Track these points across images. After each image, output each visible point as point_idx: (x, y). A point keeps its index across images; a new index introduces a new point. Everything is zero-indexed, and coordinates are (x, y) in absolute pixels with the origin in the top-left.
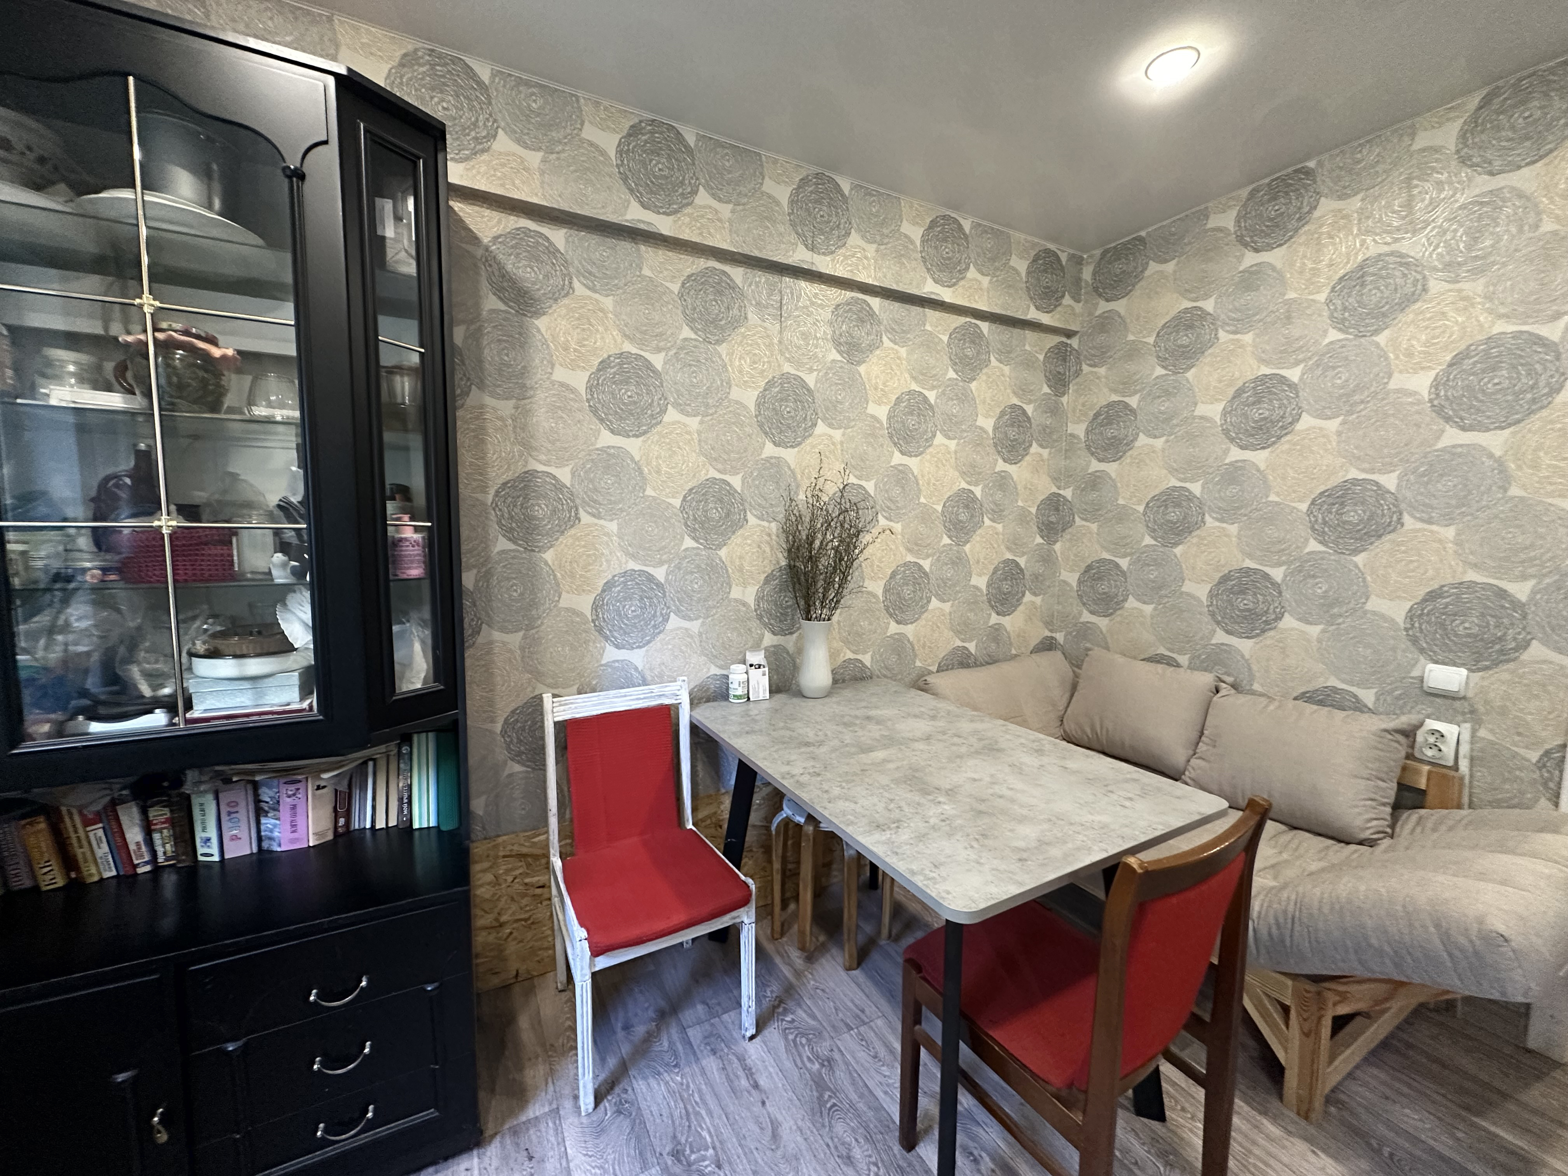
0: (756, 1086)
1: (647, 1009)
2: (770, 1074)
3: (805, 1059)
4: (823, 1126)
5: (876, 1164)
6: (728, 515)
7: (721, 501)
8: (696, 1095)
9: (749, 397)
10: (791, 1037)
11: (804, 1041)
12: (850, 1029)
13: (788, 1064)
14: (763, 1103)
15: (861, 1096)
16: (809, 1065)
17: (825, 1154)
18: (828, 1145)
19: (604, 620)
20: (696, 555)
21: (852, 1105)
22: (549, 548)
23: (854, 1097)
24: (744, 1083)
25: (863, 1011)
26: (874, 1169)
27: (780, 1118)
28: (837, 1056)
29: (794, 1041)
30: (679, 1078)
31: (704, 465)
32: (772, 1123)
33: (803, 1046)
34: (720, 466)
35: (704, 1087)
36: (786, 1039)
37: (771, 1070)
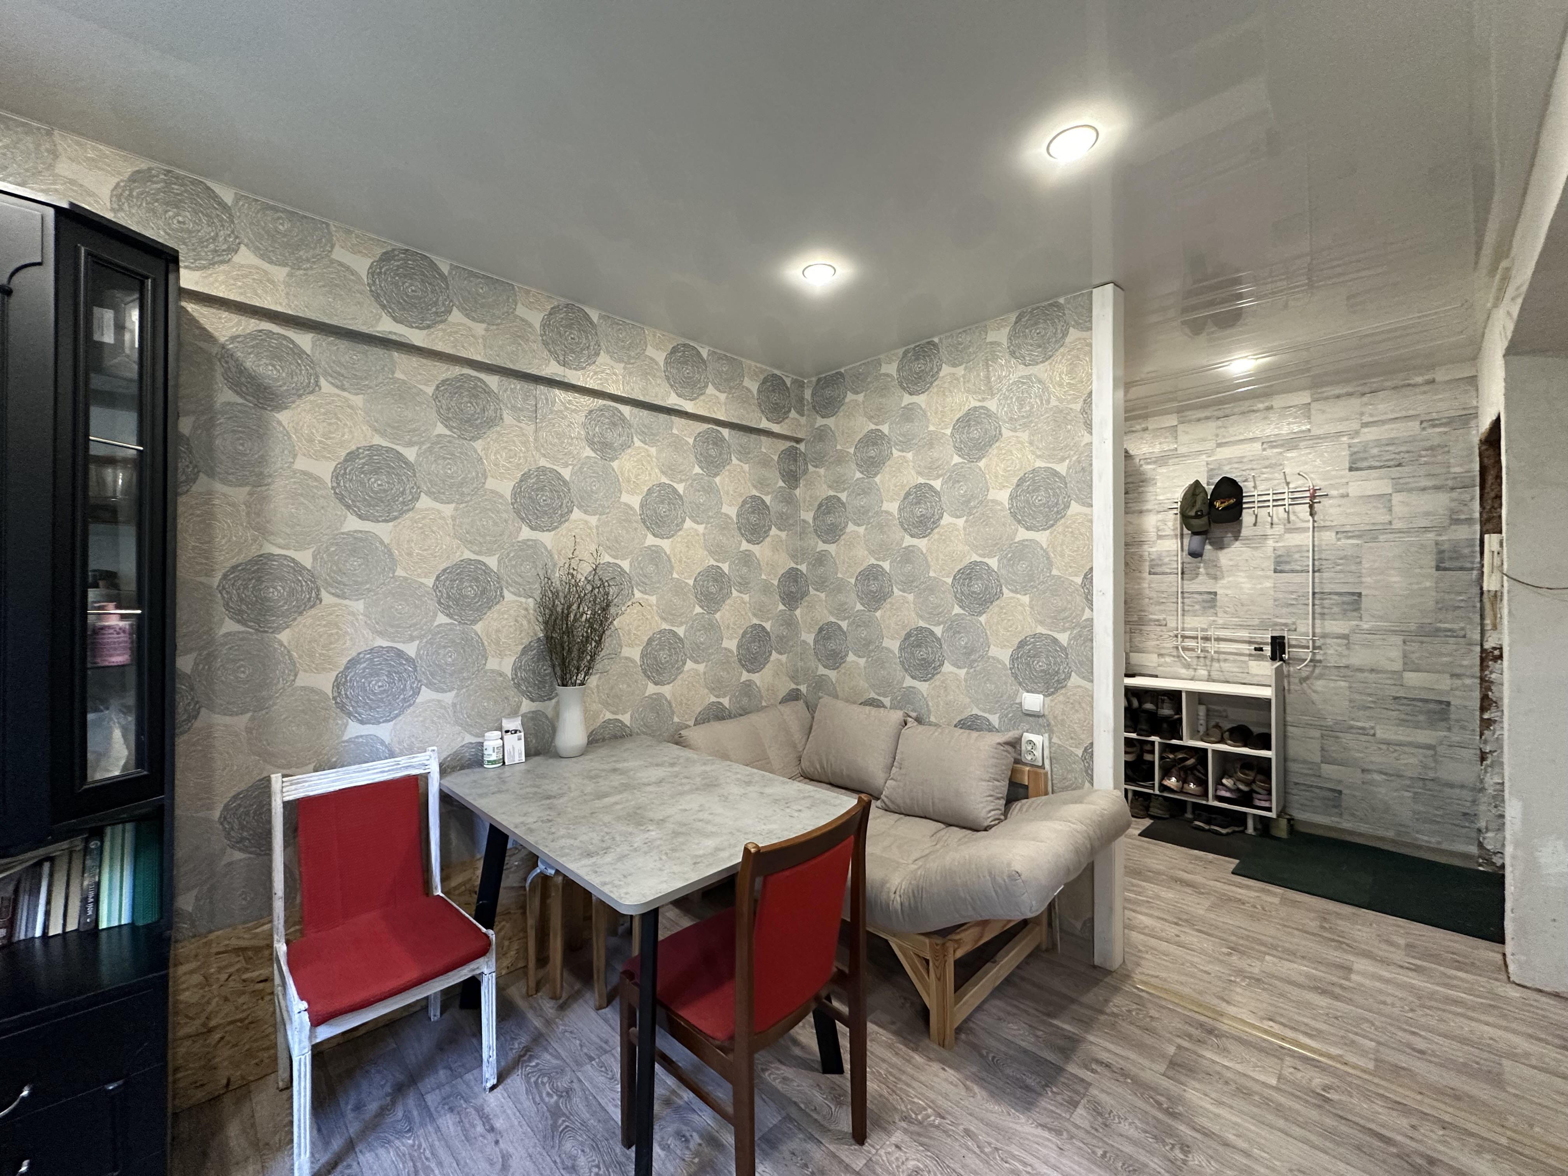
0: (492, 1129)
1: (383, 1086)
2: (508, 1115)
3: (544, 1095)
4: (553, 1147)
5: (598, 1166)
6: (483, 592)
7: (477, 580)
8: (427, 1152)
9: (506, 487)
10: (533, 1080)
11: (545, 1079)
12: (591, 1059)
13: (527, 1104)
14: (497, 1142)
15: (593, 1114)
16: (547, 1099)
17: (551, 1169)
18: (555, 1162)
19: (347, 697)
20: (451, 630)
21: (584, 1123)
22: (284, 629)
23: (586, 1115)
24: (480, 1129)
25: (606, 1042)
26: (595, 1170)
27: (511, 1150)
28: (575, 1086)
29: (536, 1083)
30: (410, 1142)
31: (458, 548)
32: (503, 1157)
33: (543, 1083)
34: (476, 548)
35: (437, 1143)
36: (528, 1082)
37: (509, 1112)
